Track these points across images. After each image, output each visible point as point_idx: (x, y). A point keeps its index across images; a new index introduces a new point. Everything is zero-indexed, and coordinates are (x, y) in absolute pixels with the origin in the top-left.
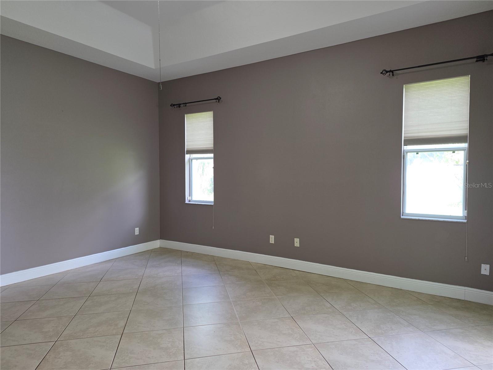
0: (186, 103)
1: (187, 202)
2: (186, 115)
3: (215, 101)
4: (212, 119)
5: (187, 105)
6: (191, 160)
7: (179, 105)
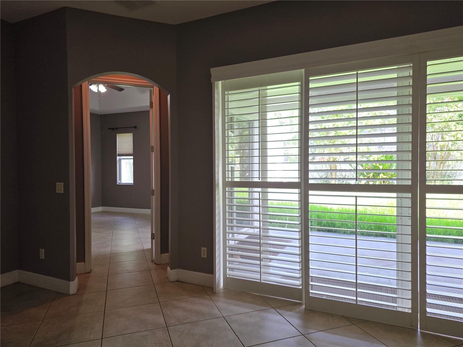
0: (117, 128)
1: (118, 184)
2: (117, 134)
3: (133, 128)
4: (132, 137)
5: (118, 129)
6: (120, 160)
7: (113, 129)
